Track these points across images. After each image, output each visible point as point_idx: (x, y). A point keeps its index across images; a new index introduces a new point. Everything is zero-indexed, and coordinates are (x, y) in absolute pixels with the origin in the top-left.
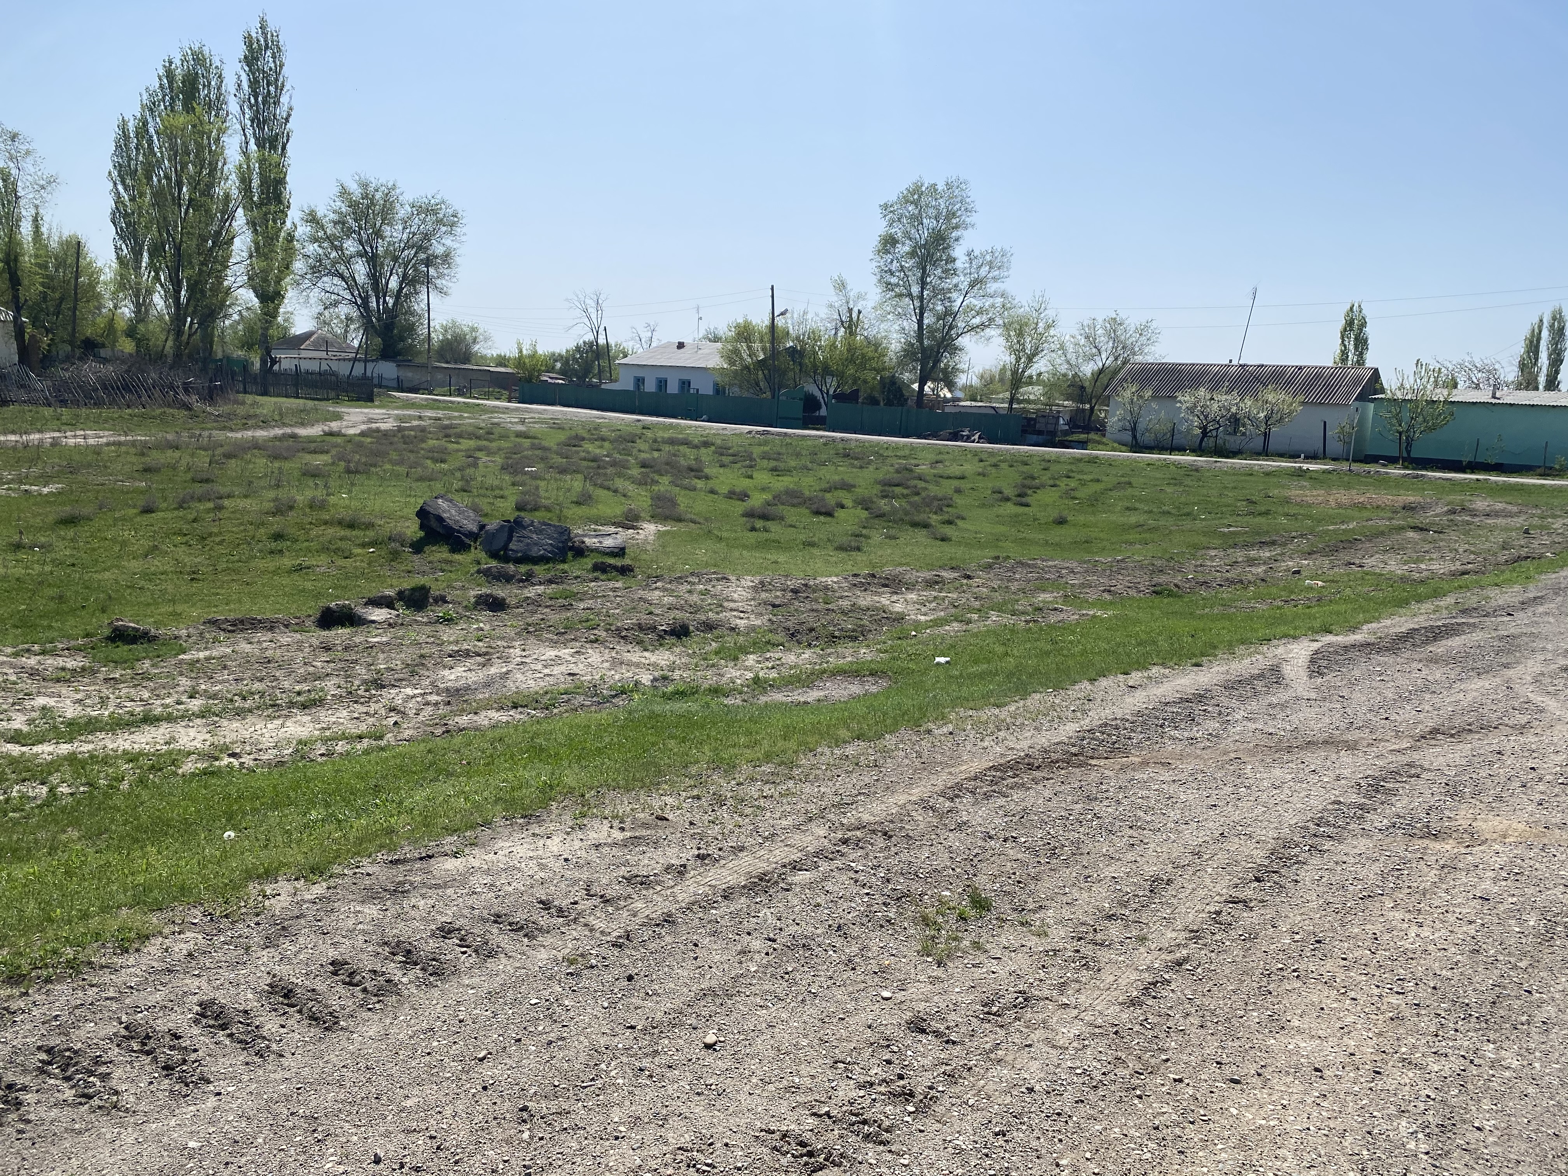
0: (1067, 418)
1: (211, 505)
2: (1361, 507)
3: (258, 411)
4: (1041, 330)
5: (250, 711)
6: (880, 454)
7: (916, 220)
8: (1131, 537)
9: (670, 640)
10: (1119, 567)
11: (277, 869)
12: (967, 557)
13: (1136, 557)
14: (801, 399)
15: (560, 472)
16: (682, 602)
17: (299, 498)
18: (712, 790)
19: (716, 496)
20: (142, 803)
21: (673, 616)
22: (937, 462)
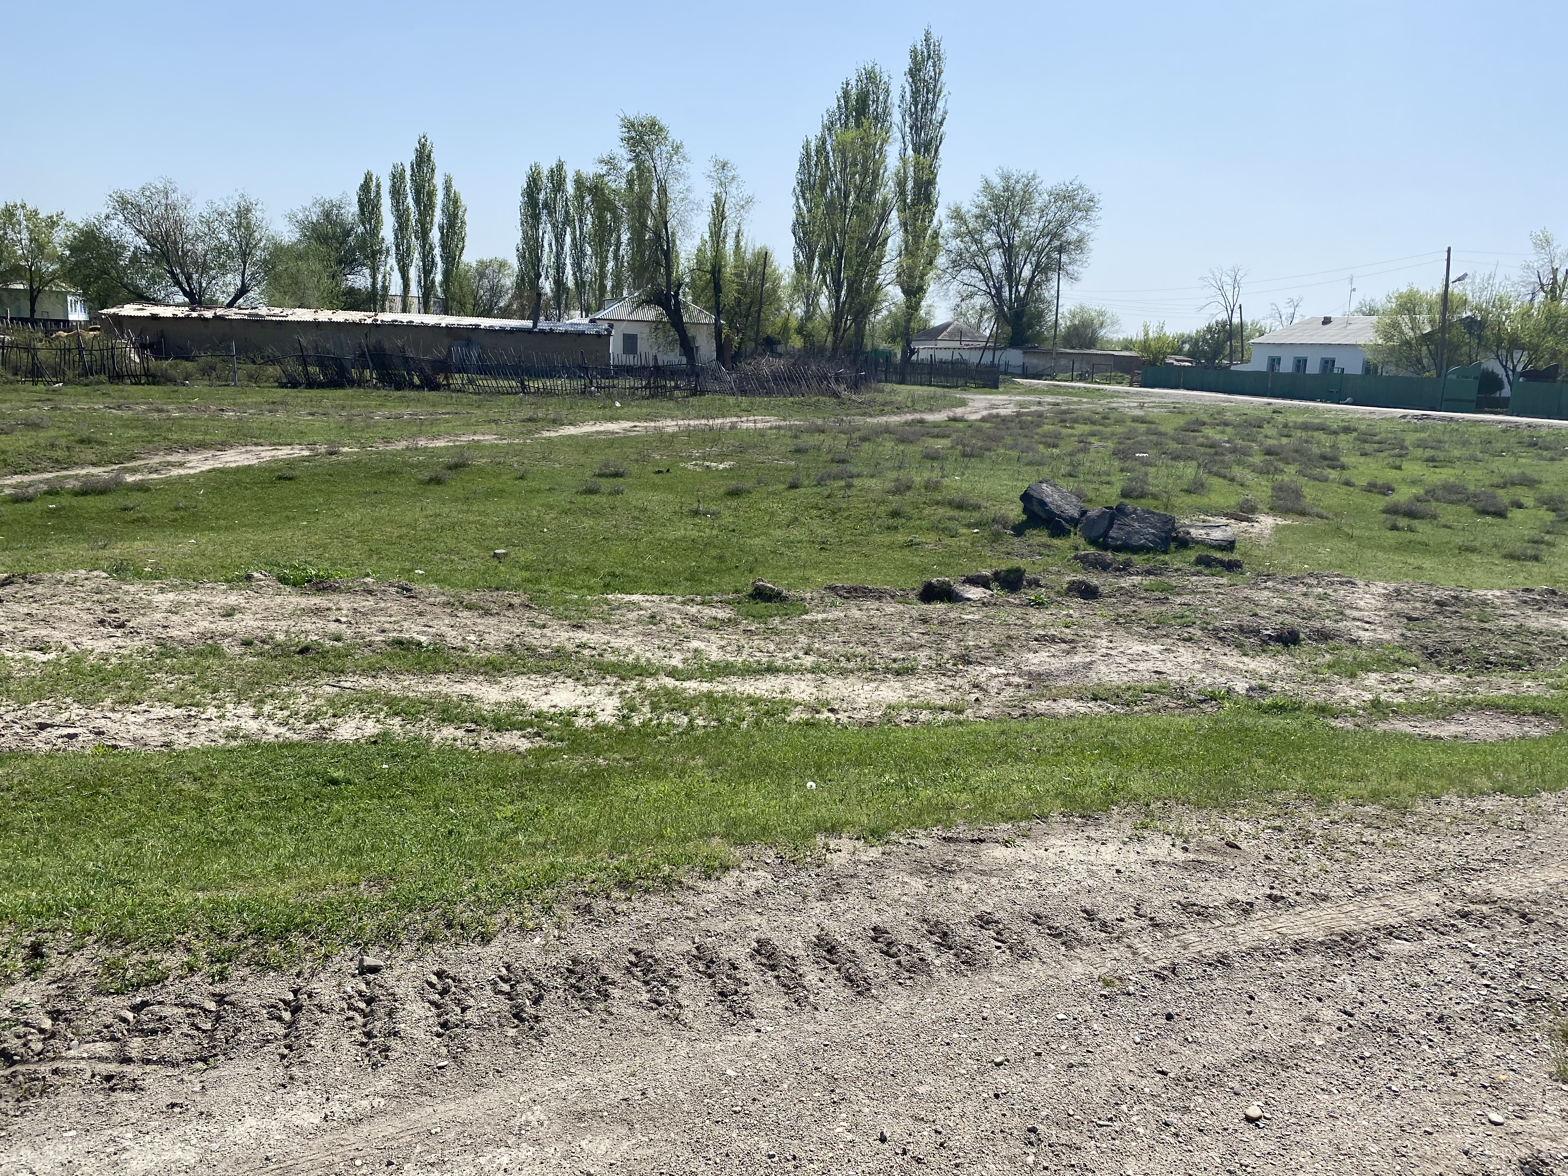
1: (842, 483)
3: (894, 398)
5: (852, 672)
9: (1274, 647)
11: (842, 826)
14: (1476, 378)
15: (1174, 459)
16: (1295, 606)
17: (917, 479)
18: (1300, 822)
19: (1352, 489)
20: (754, 743)
21: (1281, 620)
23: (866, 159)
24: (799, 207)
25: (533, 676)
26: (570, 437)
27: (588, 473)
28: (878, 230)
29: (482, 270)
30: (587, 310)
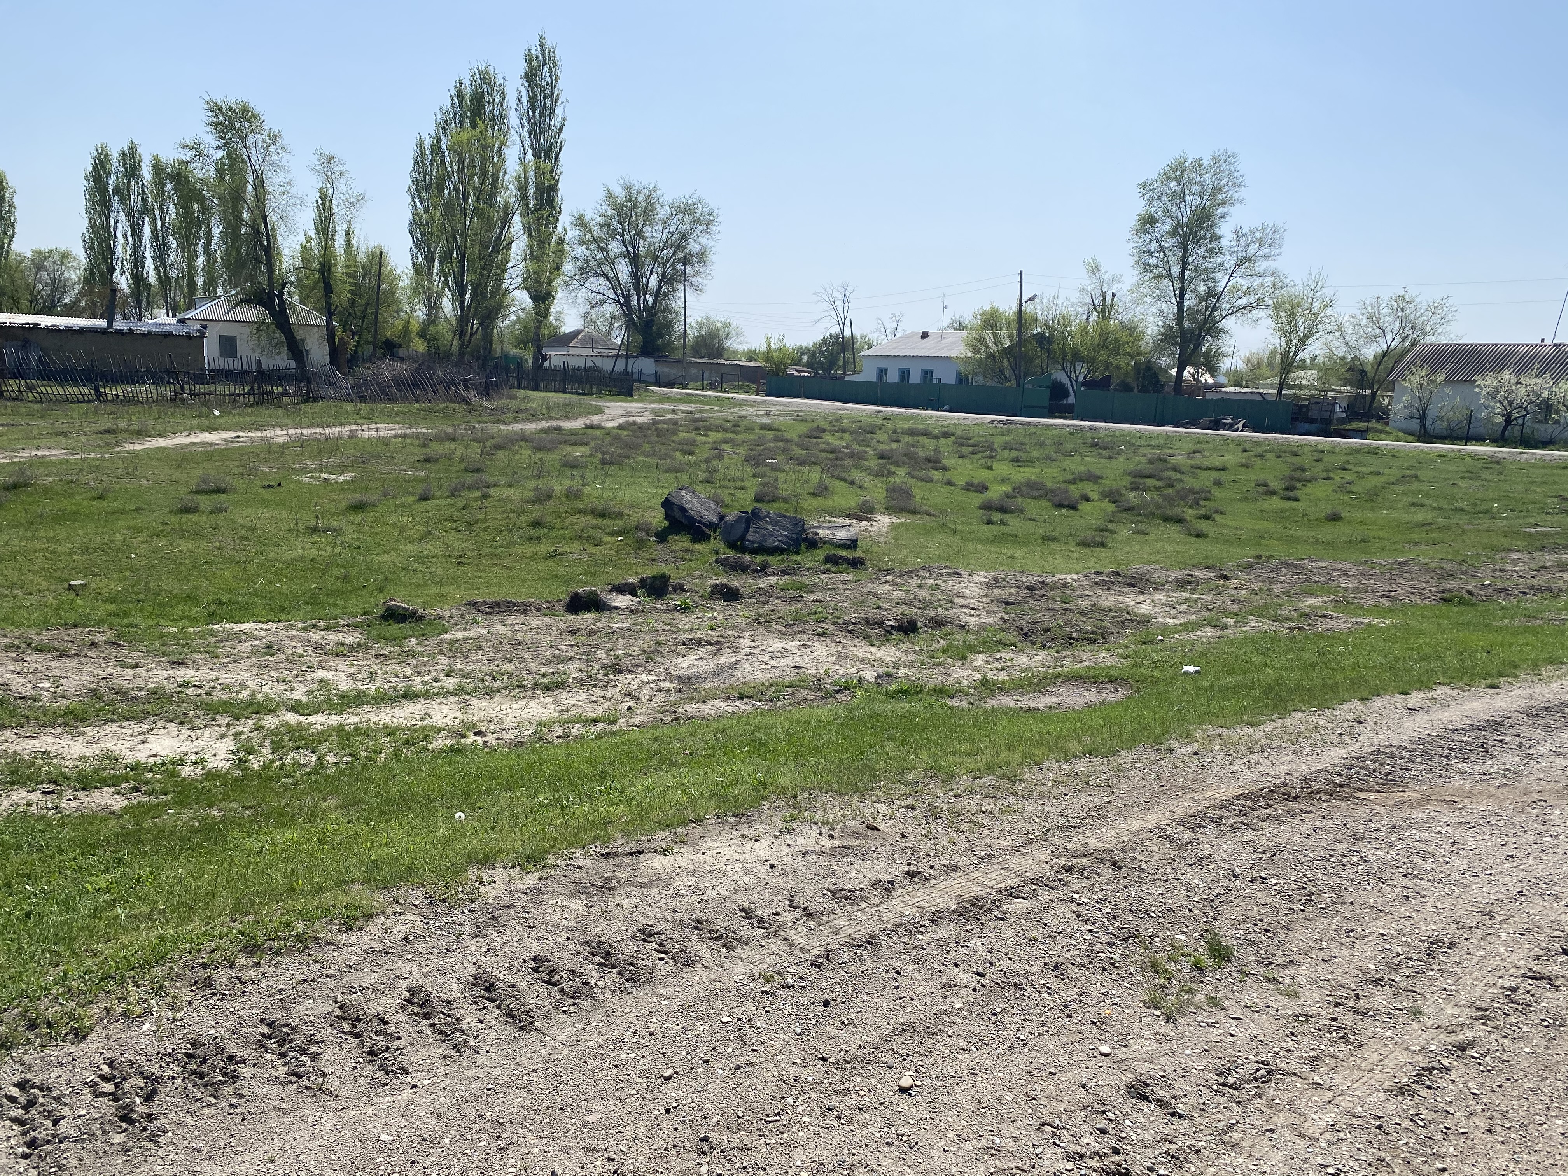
0: (1345, 404)
1: (478, 494)
3: (528, 405)
4: (1316, 310)
5: (498, 690)
6: (1132, 444)
7: (1179, 197)
8: (1416, 537)
9: (897, 636)
10: (1401, 570)
11: (496, 855)
12: (1225, 555)
13: (1421, 559)
14: (1047, 387)
15: (800, 464)
16: (912, 597)
17: (557, 488)
18: (929, 799)
19: (953, 488)
20: (394, 776)
21: (901, 611)
22: (1195, 452)
23: (484, 161)
24: (415, 206)
25: (125, 724)
26: (159, 449)
27: (184, 490)
28: (501, 234)
29: (40, 261)
30: (174, 308)
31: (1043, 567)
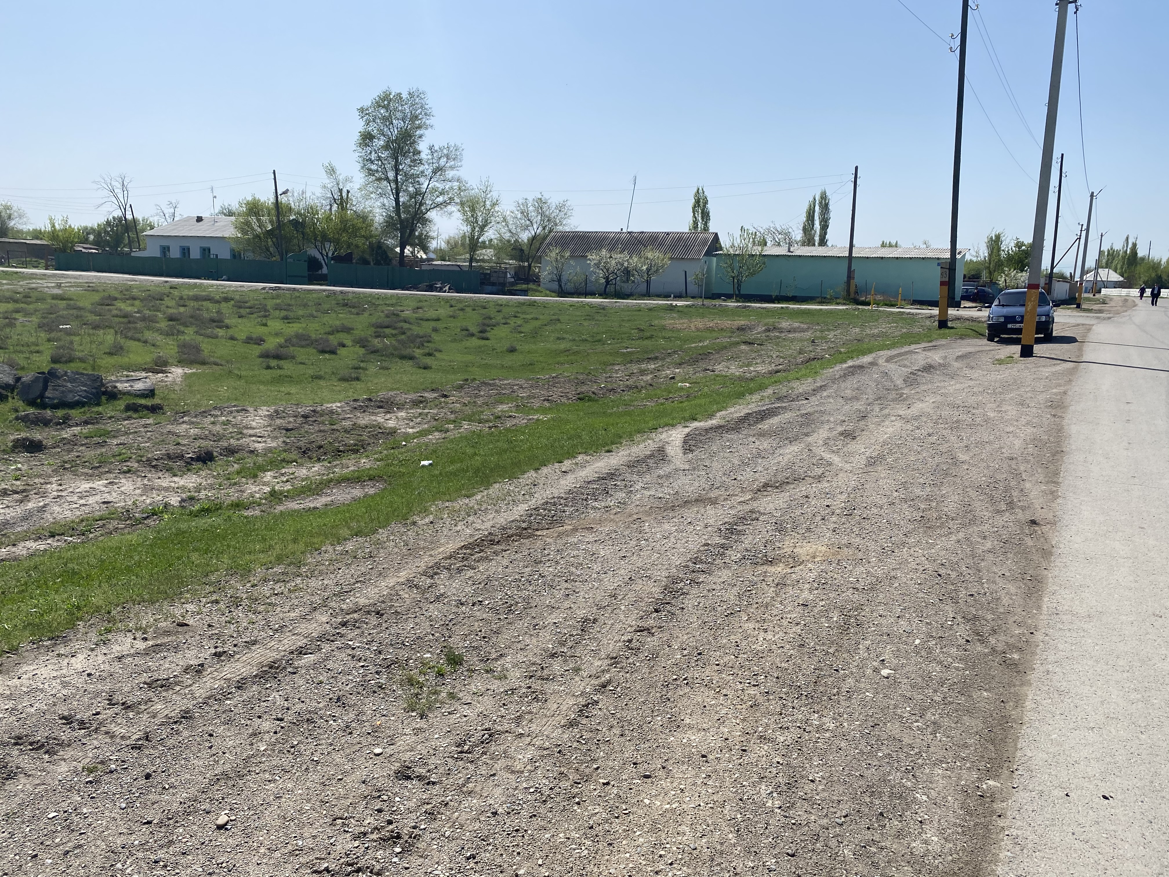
0: (513, 272)
2: (710, 330)
4: (488, 206)
6: (373, 302)
7: (387, 120)
8: (561, 359)
9: (196, 465)
10: (553, 382)
12: (444, 380)
13: (566, 374)
14: (305, 261)
16: (207, 432)
19: (236, 342)
21: (198, 445)
22: (418, 308)
31: (314, 399)
